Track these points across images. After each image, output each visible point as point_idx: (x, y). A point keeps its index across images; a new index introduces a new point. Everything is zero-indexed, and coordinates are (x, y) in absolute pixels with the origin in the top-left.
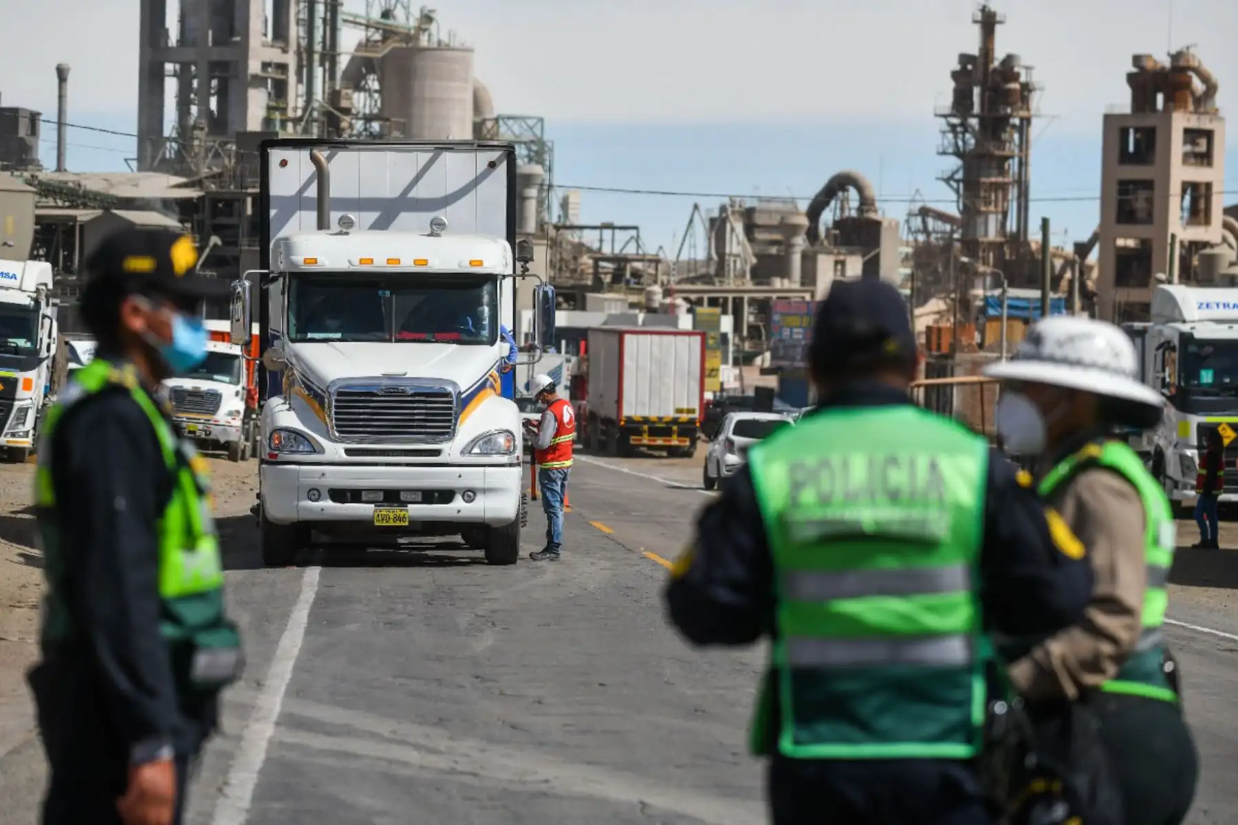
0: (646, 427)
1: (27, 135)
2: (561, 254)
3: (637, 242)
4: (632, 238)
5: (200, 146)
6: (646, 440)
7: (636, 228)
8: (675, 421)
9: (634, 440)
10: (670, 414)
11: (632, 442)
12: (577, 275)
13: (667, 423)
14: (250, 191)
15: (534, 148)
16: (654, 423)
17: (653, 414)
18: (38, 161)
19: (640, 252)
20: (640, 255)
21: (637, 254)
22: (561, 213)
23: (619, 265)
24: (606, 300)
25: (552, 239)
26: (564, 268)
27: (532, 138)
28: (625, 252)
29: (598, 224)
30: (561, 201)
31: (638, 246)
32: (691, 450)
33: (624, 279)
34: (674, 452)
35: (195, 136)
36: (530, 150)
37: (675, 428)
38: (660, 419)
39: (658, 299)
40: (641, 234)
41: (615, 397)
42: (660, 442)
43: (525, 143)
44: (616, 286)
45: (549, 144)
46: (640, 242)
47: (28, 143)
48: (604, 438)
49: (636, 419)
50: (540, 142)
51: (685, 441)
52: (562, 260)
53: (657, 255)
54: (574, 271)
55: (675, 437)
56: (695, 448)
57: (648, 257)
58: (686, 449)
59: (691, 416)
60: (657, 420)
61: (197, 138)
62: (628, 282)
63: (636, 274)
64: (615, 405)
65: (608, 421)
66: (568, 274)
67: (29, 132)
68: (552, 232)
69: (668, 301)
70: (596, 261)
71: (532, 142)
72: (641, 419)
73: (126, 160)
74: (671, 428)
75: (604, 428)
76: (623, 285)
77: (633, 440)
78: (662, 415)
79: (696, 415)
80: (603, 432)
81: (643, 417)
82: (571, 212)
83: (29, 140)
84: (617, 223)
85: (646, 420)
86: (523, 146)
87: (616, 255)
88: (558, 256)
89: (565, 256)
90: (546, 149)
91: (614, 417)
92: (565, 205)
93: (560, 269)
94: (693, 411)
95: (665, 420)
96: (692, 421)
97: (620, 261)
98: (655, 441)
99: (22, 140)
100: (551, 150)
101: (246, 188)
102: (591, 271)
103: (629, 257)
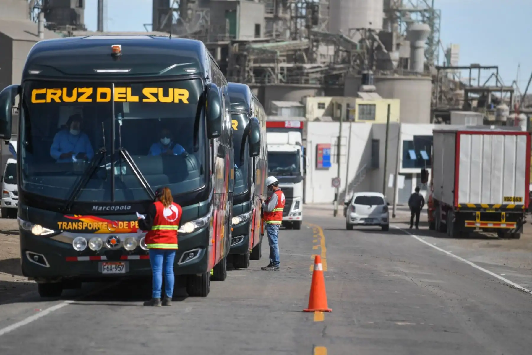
0: (478, 213)
1: (77, 7)
2: (441, 87)
3: (497, 77)
4: (493, 74)
5: (192, 14)
6: (478, 224)
7: (496, 67)
8: (504, 208)
9: (469, 224)
10: (499, 201)
11: (466, 225)
12: (453, 102)
13: (496, 209)
14: (220, 43)
15: (427, 15)
16: (485, 209)
17: (485, 202)
18: (84, 25)
19: (499, 85)
20: (499, 87)
21: (497, 86)
22: (446, 60)
23: (483, 94)
24: (466, 115)
25: (433, 77)
26: (443, 97)
27: (425, 7)
28: (487, 85)
29: (468, 65)
30: (446, 53)
31: (497, 80)
32: (518, 232)
33: (486, 105)
34: (503, 234)
35: (188, 7)
36: (423, 16)
37: (503, 213)
38: (491, 206)
39: (506, 115)
40: (499, 72)
41: (452, 188)
42: (490, 225)
43: (420, 11)
44: (481, 109)
45: (438, 12)
46: (499, 78)
47: (78, 13)
48: (444, 221)
49: (469, 206)
50: (431, 11)
51: (513, 225)
52: (441, 92)
53: (512, 87)
54: (451, 99)
55: (504, 221)
56: (522, 231)
57: (504, 89)
58: (513, 231)
59: (517, 203)
60: (488, 207)
61: (190, 9)
62: (489, 107)
63: (496, 101)
64: (452, 194)
65: (447, 208)
66: (446, 102)
67: (78, 5)
68: (434, 71)
69: (513, 116)
70: (467, 91)
71: (425, 10)
72: (474, 206)
73: (144, 25)
74: (500, 214)
75: (445, 213)
76: (485, 109)
77: (467, 224)
78: (492, 202)
79: (523, 203)
80: (444, 217)
81: (475, 205)
82: (452, 59)
83: (78, 10)
84: (482, 65)
85: (478, 207)
86: (419, 14)
87: (481, 87)
88: (439, 89)
89: (444, 89)
90: (435, 15)
91: (451, 204)
92: (448, 55)
93: (440, 98)
94: (520, 199)
95: (494, 207)
96: (518, 208)
97: (484, 91)
98: (486, 224)
99: (73, 10)
100: (439, 17)
101: (217, 41)
102: (463, 98)
103: (490, 89)
